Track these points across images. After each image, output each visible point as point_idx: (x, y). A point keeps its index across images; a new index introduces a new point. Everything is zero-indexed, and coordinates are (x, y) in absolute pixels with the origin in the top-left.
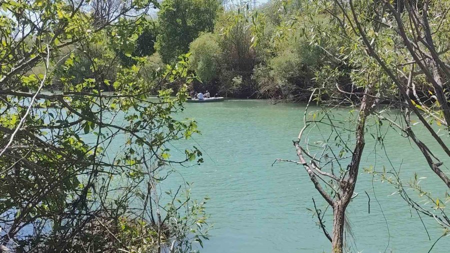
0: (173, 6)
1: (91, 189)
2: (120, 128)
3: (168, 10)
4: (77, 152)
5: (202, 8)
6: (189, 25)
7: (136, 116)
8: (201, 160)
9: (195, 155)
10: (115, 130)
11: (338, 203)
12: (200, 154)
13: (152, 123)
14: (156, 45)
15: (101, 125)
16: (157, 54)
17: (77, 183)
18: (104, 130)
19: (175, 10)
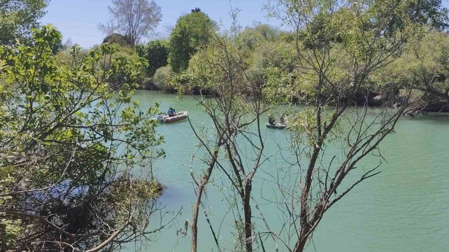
0: (180, 33)
1: (108, 171)
2: (122, 141)
3: (176, 36)
4: (101, 152)
5: (200, 35)
6: (190, 46)
7: (132, 134)
8: (165, 156)
9: (162, 153)
10: (119, 142)
11: (200, 185)
12: (164, 153)
13: (139, 138)
14: (169, 60)
15: (113, 140)
16: (169, 65)
17: (102, 166)
18: (114, 142)
19: (181, 36)
